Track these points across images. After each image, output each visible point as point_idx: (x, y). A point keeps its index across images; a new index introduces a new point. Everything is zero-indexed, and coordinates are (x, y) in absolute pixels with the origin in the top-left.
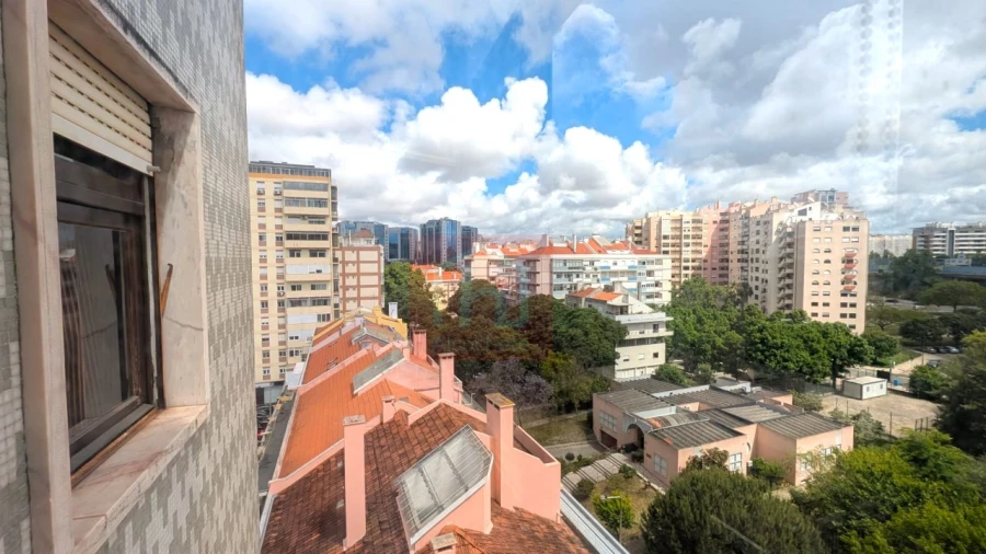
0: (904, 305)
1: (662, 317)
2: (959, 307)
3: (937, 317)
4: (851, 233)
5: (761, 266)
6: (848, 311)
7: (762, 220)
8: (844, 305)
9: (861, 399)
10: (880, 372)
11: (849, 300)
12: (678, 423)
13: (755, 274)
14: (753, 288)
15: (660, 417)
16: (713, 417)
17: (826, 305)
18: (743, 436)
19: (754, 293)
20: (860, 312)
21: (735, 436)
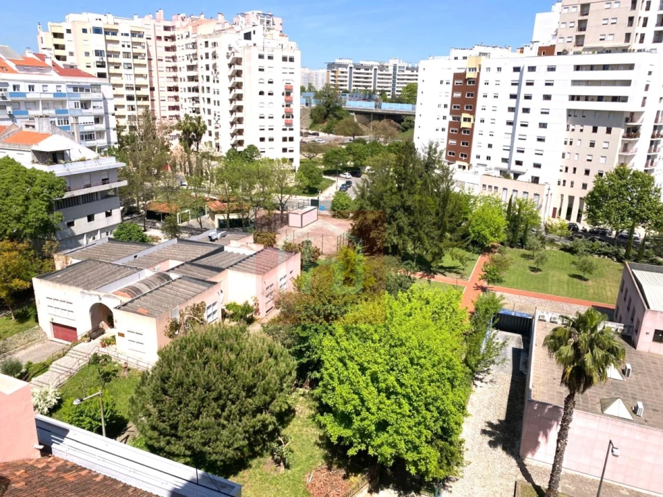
0: (324, 137)
1: (110, 162)
2: (356, 137)
3: (344, 147)
4: (288, 63)
5: (213, 97)
6: (288, 145)
7: (211, 41)
8: (285, 139)
9: (302, 227)
10: (312, 201)
11: (288, 134)
12: (150, 288)
13: (207, 106)
14: (207, 123)
15: (128, 287)
16: (184, 273)
17: (271, 140)
18: (216, 285)
19: (209, 128)
20: (295, 145)
21: (209, 287)
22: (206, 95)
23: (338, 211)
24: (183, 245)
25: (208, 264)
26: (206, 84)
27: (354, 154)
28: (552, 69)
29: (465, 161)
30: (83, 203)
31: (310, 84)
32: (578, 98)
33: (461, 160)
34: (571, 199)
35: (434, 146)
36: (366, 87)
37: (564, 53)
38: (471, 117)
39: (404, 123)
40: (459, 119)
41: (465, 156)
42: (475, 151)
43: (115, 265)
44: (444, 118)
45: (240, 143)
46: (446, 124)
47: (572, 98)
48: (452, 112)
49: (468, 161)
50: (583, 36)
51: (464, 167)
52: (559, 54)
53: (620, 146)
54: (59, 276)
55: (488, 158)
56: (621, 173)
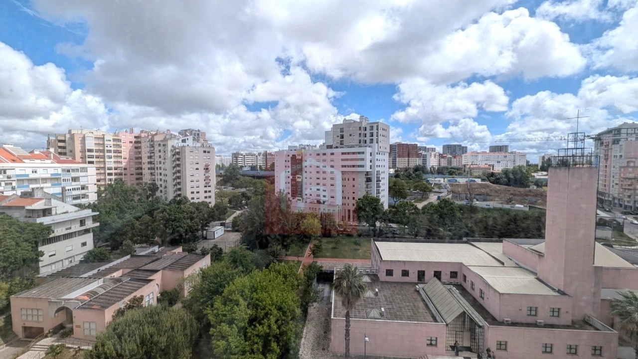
0: (230, 189)
1: (88, 213)
3: (240, 193)
4: (207, 154)
5: (163, 172)
6: (208, 194)
7: (162, 144)
8: (206, 192)
9: (214, 239)
10: (221, 223)
11: (208, 189)
12: (105, 290)
13: (160, 177)
14: (159, 186)
15: (88, 292)
16: (132, 276)
17: (198, 192)
18: (153, 281)
19: (160, 189)
20: (213, 194)
21: (148, 283)
22: (159, 171)
23: (235, 227)
24: (135, 259)
25: (150, 269)
26: (159, 166)
27: (246, 197)
28: (332, 154)
29: (300, 197)
30: (64, 240)
31: (222, 164)
32: (345, 166)
33: (298, 197)
34: (349, 211)
35: (282, 191)
36: (253, 164)
37: (337, 147)
38: (301, 176)
39: (271, 180)
40: (295, 177)
41: (300, 195)
42: (305, 192)
43: (81, 278)
44: (289, 177)
45: (179, 195)
46: (290, 180)
47: (343, 166)
48: (292, 174)
49: (302, 197)
50: (343, 141)
51: (300, 200)
52: (334, 148)
53: (365, 186)
54: (34, 292)
55: (311, 195)
56: (366, 197)
